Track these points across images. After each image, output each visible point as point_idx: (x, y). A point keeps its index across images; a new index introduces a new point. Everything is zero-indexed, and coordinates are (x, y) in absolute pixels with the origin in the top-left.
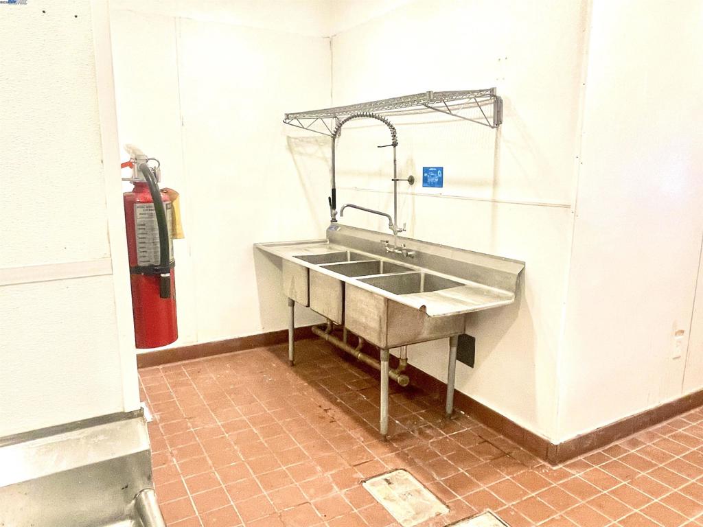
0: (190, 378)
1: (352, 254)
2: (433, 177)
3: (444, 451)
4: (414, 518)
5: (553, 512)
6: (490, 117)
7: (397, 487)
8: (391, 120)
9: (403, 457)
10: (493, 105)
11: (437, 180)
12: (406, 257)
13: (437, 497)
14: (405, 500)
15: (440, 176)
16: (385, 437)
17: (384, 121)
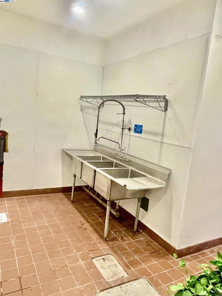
0: (27, 204)
1: (103, 157)
2: (138, 129)
3: (130, 248)
4: (112, 277)
5: (172, 281)
6: (163, 107)
7: (107, 262)
8: (123, 103)
9: (112, 248)
10: (164, 102)
11: (140, 130)
12: (125, 161)
13: (124, 269)
14: (109, 269)
15: (141, 129)
16: (106, 239)
17: (120, 103)
